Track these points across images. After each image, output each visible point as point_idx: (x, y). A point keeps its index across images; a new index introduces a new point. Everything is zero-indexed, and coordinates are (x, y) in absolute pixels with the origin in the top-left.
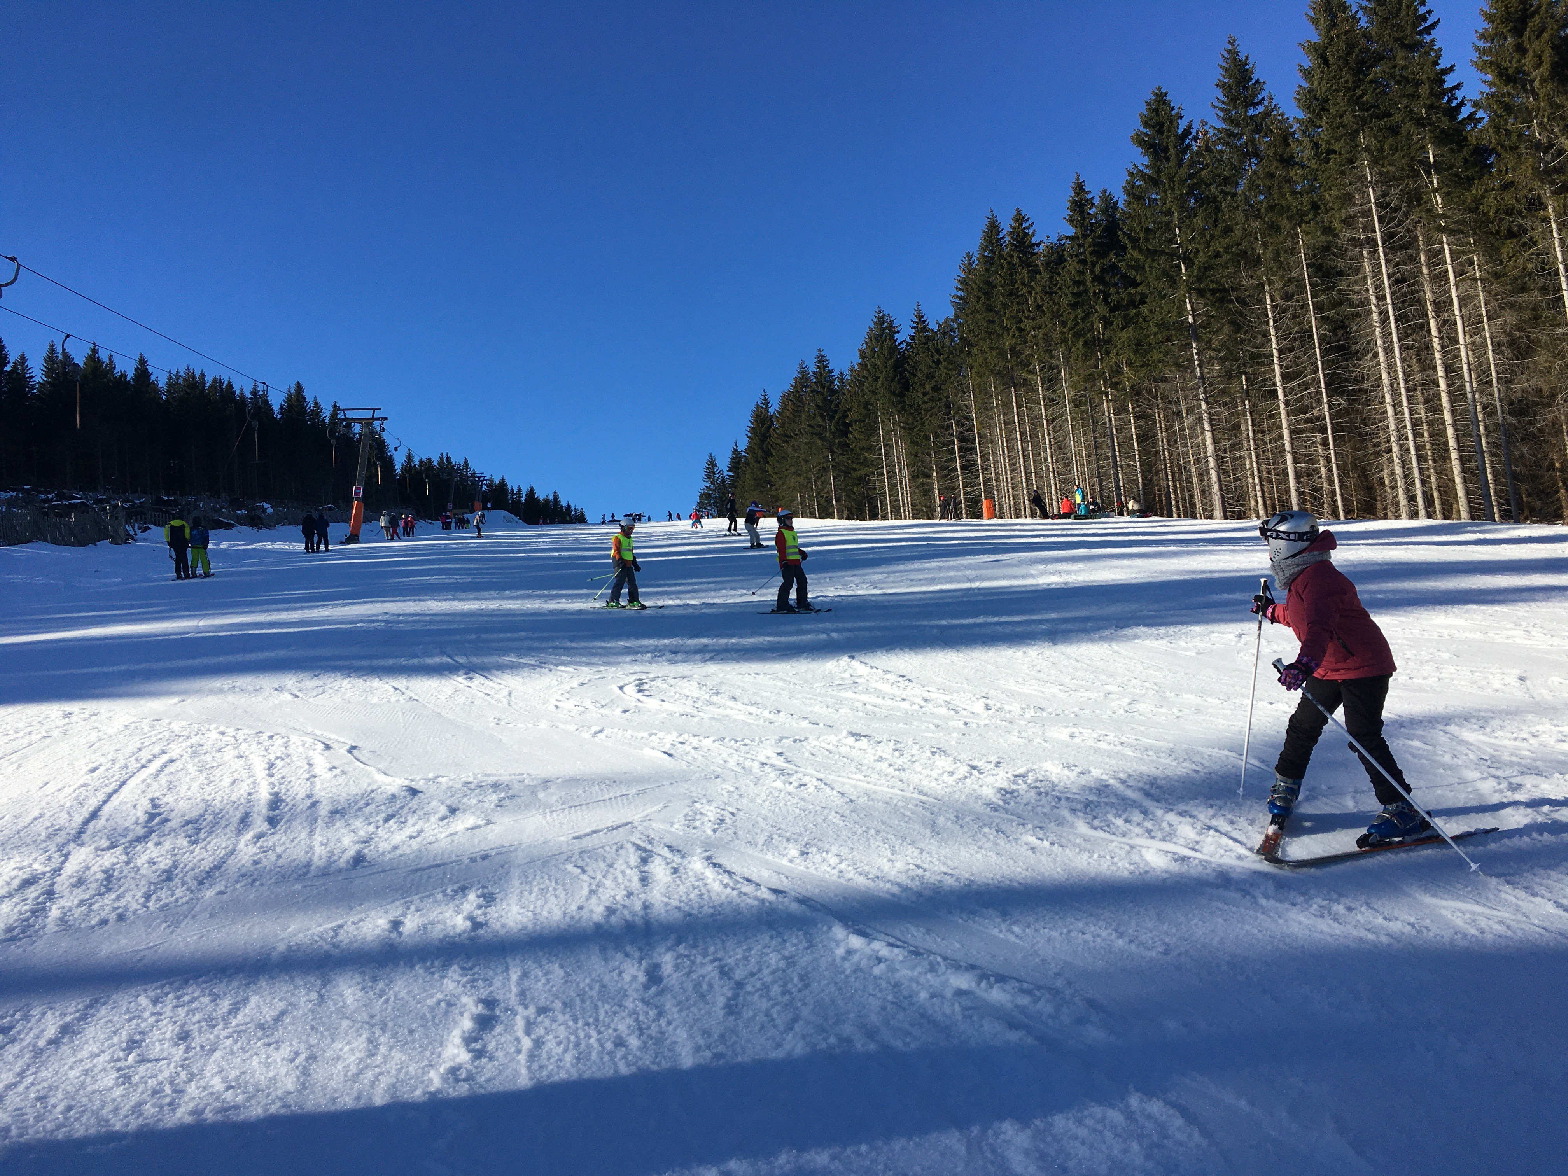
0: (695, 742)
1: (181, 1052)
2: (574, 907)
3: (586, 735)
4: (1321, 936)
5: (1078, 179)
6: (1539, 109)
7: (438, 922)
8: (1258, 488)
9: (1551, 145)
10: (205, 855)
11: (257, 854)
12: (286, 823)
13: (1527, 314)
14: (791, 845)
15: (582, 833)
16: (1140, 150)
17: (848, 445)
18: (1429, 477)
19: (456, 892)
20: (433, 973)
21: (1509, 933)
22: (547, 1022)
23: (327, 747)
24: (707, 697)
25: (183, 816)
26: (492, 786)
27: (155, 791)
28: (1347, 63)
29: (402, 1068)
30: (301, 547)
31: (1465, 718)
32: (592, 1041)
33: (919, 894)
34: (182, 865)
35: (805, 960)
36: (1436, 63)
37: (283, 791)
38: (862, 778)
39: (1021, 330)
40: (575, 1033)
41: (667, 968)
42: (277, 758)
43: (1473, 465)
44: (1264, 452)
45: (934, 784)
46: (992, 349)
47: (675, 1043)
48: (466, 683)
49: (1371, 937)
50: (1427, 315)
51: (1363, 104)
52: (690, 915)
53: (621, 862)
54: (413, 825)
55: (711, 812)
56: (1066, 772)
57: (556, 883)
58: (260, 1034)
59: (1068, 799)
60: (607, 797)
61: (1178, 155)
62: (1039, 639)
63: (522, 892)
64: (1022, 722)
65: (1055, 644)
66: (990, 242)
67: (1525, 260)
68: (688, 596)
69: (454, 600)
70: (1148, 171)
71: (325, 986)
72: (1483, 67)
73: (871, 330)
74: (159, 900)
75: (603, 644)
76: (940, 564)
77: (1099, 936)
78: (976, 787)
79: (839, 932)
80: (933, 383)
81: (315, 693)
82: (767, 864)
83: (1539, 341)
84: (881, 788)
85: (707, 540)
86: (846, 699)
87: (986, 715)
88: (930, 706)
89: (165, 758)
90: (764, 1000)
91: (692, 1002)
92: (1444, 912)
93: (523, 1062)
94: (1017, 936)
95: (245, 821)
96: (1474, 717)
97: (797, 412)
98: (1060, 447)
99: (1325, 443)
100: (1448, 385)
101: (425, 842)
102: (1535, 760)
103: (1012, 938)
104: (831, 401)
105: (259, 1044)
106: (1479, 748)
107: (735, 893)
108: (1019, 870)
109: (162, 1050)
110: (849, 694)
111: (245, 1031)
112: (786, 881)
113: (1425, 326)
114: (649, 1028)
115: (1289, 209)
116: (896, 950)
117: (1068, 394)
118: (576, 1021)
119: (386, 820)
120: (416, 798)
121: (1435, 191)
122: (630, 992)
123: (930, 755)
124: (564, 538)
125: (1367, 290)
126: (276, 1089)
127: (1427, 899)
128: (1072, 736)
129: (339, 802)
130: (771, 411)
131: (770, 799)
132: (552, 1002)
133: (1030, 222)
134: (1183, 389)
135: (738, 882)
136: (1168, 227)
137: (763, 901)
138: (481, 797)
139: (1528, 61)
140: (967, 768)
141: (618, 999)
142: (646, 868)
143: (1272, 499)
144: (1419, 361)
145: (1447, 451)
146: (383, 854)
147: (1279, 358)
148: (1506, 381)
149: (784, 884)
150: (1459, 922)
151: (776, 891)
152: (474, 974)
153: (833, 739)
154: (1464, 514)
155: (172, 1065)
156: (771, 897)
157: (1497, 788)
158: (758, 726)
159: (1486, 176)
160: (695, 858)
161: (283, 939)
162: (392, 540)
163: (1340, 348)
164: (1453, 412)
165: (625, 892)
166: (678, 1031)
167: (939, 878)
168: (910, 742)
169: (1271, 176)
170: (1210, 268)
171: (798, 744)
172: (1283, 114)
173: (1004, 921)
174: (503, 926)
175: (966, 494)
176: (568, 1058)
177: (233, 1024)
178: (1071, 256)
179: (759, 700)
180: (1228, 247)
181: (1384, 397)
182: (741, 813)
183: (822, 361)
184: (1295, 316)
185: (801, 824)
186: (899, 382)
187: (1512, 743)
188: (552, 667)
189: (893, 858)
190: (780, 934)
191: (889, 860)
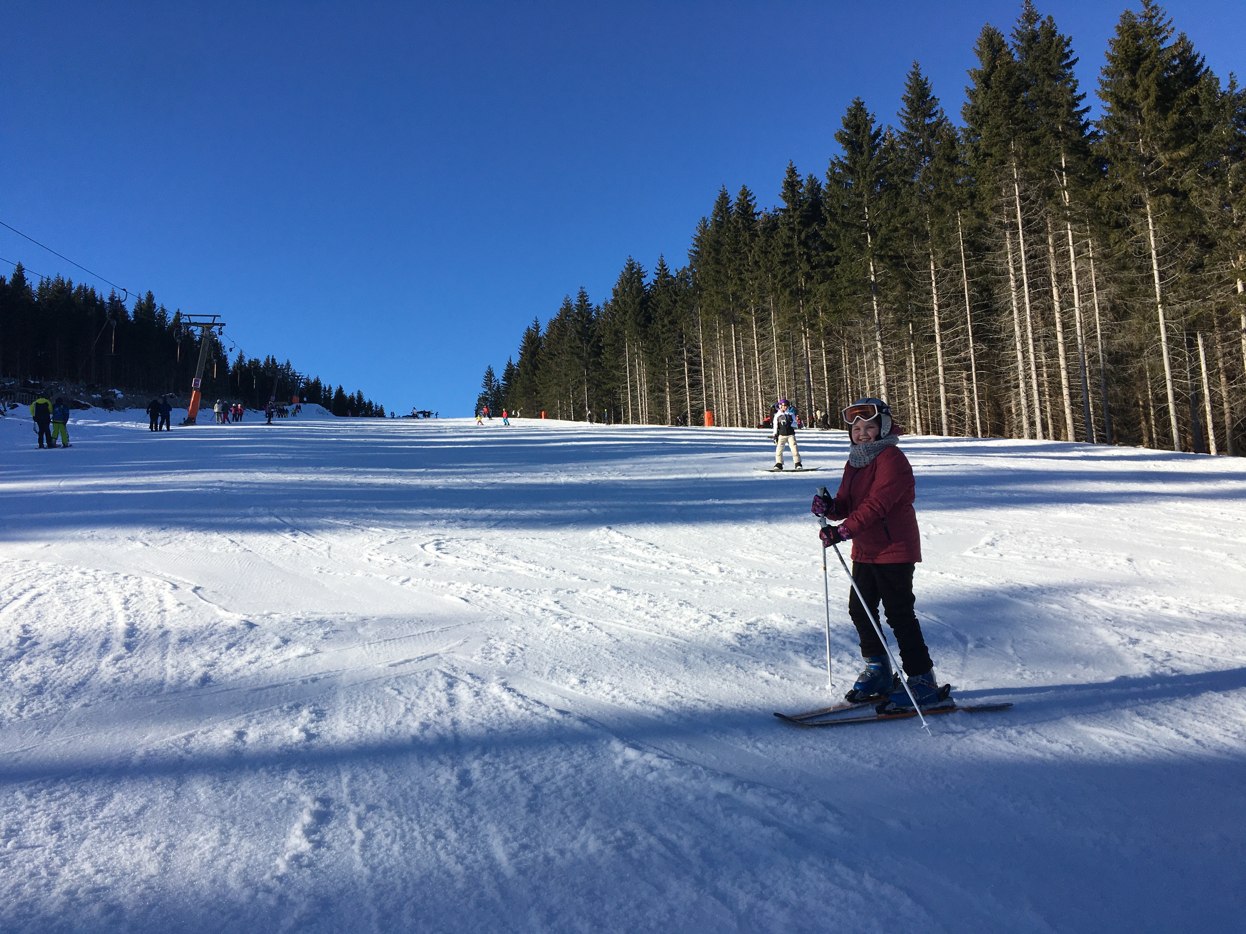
0: (486, 590)
1: (54, 840)
2: (393, 723)
3: (396, 583)
4: (999, 754)
5: (791, 165)
6: (1144, 130)
7: (277, 733)
8: (917, 411)
9: (1151, 159)
10: (70, 673)
11: (116, 673)
12: (141, 648)
13: (1126, 287)
14: (571, 675)
15: (396, 662)
16: (841, 145)
17: (600, 364)
18: (1046, 408)
19: (291, 708)
20: (274, 776)
21: (1144, 754)
22: (376, 818)
23: (175, 587)
24: (494, 555)
25: (51, 640)
26: (318, 622)
27: (26, 618)
28: (1006, 86)
29: (251, 855)
30: (146, 426)
31: (1091, 588)
32: (416, 834)
33: (679, 716)
34: (51, 681)
35: (589, 768)
36: (1073, 91)
37: (138, 622)
38: (625, 623)
39: (741, 280)
40: (400, 826)
41: (476, 775)
42: (132, 595)
43: (1079, 400)
44: (923, 383)
45: (683, 629)
46: (718, 293)
47: (487, 835)
48: (292, 538)
49: (1038, 754)
50: (1051, 284)
51: (1016, 119)
52: (492, 730)
53: (431, 685)
54: (252, 652)
55: (504, 648)
56: (788, 622)
57: (377, 702)
58: (124, 825)
59: (791, 643)
60: (415, 633)
61: (869, 151)
62: (758, 519)
63: (348, 709)
64: (749, 582)
65: (770, 523)
66: (721, 210)
67: (1128, 246)
68: (473, 476)
69: (278, 472)
70: (847, 162)
71: (180, 785)
72: (1104, 96)
73: (623, 273)
74: (31, 710)
75: (405, 511)
76: (675, 459)
77: (827, 751)
78: (717, 632)
79: (616, 745)
80: (670, 318)
81: (162, 543)
82: (553, 690)
83: (1133, 307)
84: (641, 631)
85: (486, 433)
86: (608, 560)
87: (720, 576)
88: (675, 567)
89: (34, 592)
90: (559, 801)
91: (498, 801)
92: (1093, 737)
93: (357, 851)
94: (761, 751)
95: (105, 646)
96: (1096, 588)
97: (561, 335)
98: (767, 372)
99: (969, 378)
100: (1064, 338)
101: (262, 667)
102: (1147, 622)
103: (757, 752)
104: (588, 328)
105: (124, 833)
106: (1103, 612)
107: (528, 712)
108: (757, 698)
109: (37, 838)
110: (609, 557)
111: (110, 823)
112: (569, 704)
113: (1049, 293)
114: (463, 822)
115: (952, 197)
116: (665, 761)
117: (775, 331)
118: (400, 816)
119: (228, 648)
120: (253, 630)
121: (1065, 189)
122: (445, 793)
123: (678, 606)
124: (369, 428)
125: (1008, 262)
126: (141, 873)
127: (1079, 727)
128: (790, 594)
129: (186, 632)
130: (541, 334)
131: (551, 637)
132: (379, 801)
133: (753, 196)
134: (864, 331)
135: (530, 704)
136: (859, 206)
137: (552, 720)
138: (309, 631)
139: (1138, 94)
140: (709, 617)
141: (436, 800)
142: (452, 691)
143: (927, 420)
144: (1043, 319)
145: (1061, 388)
146: (227, 675)
147: (939, 312)
148: (1107, 337)
149: (568, 706)
150: (1105, 744)
151: (561, 712)
152: (310, 777)
153: (599, 591)
154: (1071, 437)
155: (47, 852)
156: (559, 717)
157: (1122, 641)
158: (537, 579)
159: (1102, 179)
160: (493, 684)
161: (142, 745)
162: (223, 423)
163: (986, 306)
164: (1066, 359)
165: (436, 711)
166: (489, 826)
167: (694, 703)
168: (661, 595)
169: (940, 171)
170: (890, 239)
171: (571, 595)
172: (951, 124)
173: (750, 739)
174: (333, 737)
175: (691, 406)
176: (396, 848)
177: (100, 817)
178: (783, 224)
179: (536, 559)
180: (903, 224)
181: (1015, 344)
182: (528, 648)
183: (583, 296)
184: (952, 280)
185: (578, 658)
186: (644, 316)
187: (1128, 608)
188: (364, 528)
189: (655, 686)
190: (567, 747)
191: (653, 689)
